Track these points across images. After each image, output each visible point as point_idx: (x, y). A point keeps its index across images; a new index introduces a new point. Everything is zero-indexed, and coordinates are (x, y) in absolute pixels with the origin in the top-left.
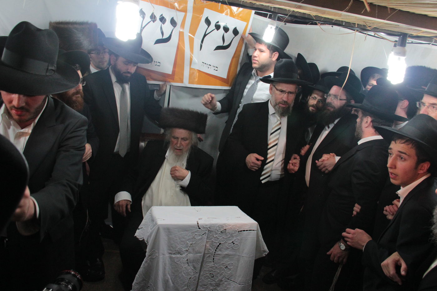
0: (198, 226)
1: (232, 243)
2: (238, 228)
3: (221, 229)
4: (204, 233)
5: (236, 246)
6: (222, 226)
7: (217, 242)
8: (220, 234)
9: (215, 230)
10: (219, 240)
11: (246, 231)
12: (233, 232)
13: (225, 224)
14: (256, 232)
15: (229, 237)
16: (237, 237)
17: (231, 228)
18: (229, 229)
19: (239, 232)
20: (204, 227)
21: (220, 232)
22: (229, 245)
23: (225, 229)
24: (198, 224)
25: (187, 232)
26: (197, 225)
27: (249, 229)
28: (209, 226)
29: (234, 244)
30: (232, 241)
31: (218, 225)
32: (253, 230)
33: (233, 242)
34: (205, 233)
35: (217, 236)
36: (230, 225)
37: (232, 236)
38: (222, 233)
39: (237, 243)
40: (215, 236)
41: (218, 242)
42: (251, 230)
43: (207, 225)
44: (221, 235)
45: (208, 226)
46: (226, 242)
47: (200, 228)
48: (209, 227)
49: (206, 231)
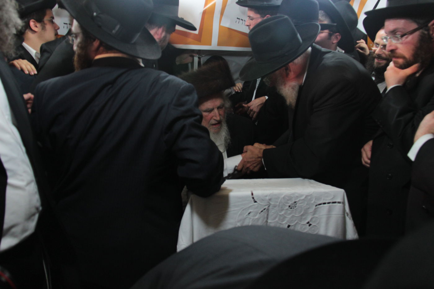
0: (253, 198)
1: (308, 225)
2: (315, 200)
3: (289, 202)
4: (262, 209)
5: (313, 229)
6: (290, 197)
7: (284, 222)
8: (287, 209)
9: (280, 203)
10: (287, 220)
11: (329, 203)
12: (308, 207)
13: (293, 194)
14: (341, 205)
15: (302, 215)
16: (314, 214)
17: (303, 199)
18: (300, 202)
19: (316, 206)
20: (263, 200)
21: (287, 207)
22: (304, 227)
23: (295, 202)
24: (252, 194)
25: (236, 209)
26: (251, 196)
27: (331, 201)
28: (270, 198)
29: (310, 225)
30: (307, 221)
31: (283, 196)
32: (339, 203)
33: (308, 223)
34: (265, 209)
35: (283, 213)
36: (302, 196)
37: (306, 213)
38: (291, 208)
39: (315, 224)
40: (280, 214)
41: (286, 223)
42: (335, 202)
43: (266, 196)
44: (289, 212)
45: (267, 198)
46: (297, 223)
47: (255, 202)
48: (270, 200)
49: (265, 206)
